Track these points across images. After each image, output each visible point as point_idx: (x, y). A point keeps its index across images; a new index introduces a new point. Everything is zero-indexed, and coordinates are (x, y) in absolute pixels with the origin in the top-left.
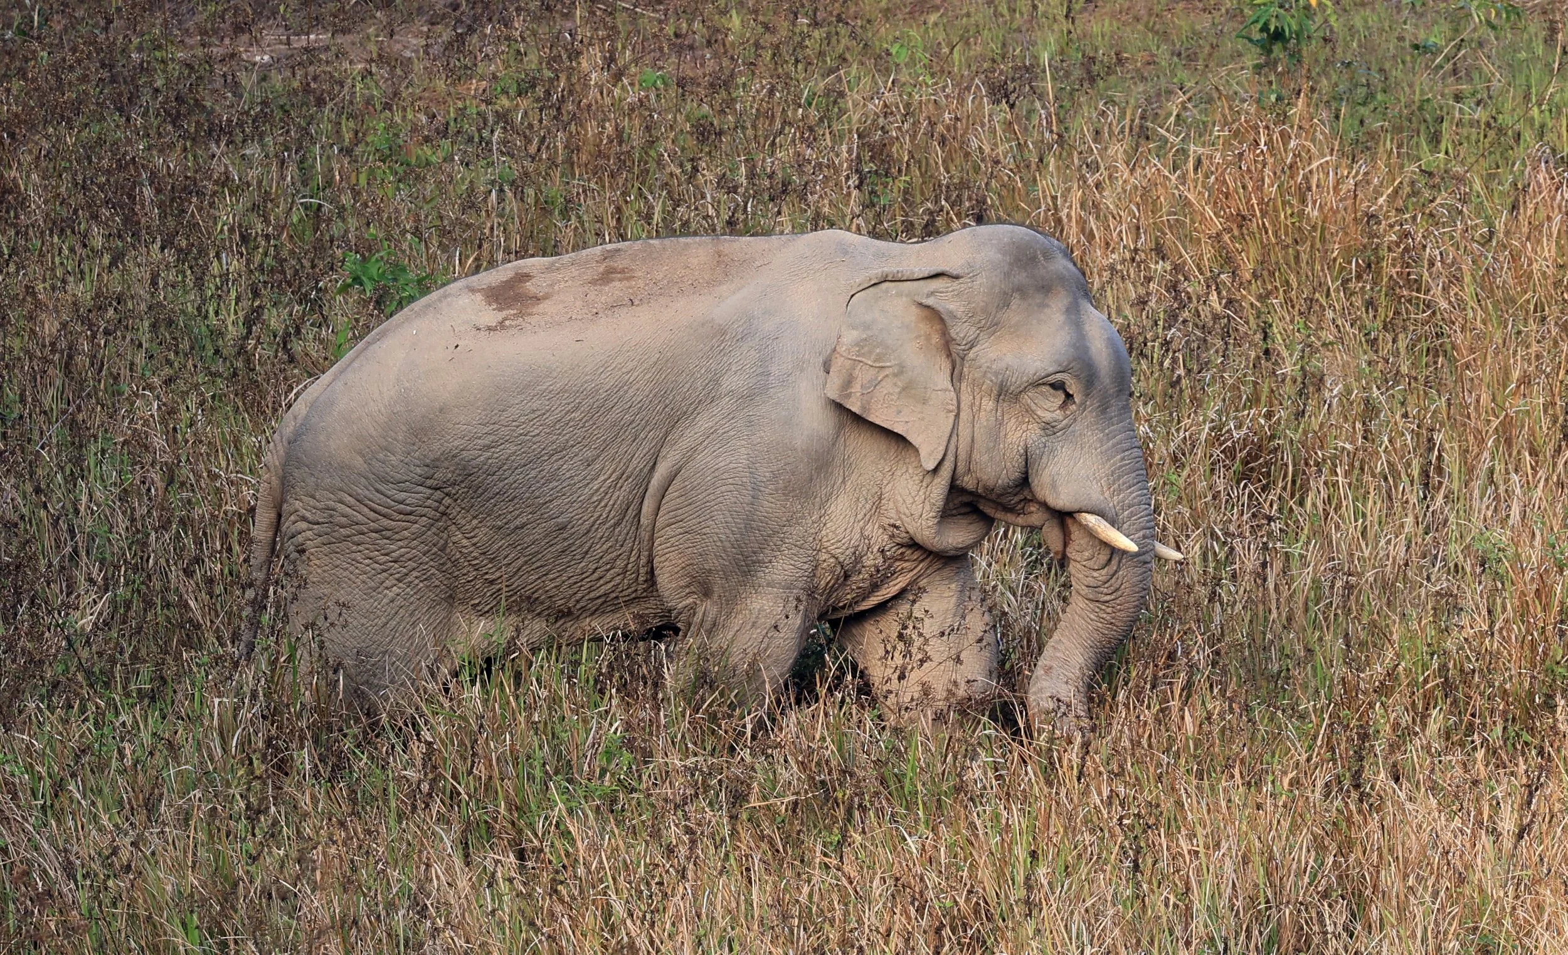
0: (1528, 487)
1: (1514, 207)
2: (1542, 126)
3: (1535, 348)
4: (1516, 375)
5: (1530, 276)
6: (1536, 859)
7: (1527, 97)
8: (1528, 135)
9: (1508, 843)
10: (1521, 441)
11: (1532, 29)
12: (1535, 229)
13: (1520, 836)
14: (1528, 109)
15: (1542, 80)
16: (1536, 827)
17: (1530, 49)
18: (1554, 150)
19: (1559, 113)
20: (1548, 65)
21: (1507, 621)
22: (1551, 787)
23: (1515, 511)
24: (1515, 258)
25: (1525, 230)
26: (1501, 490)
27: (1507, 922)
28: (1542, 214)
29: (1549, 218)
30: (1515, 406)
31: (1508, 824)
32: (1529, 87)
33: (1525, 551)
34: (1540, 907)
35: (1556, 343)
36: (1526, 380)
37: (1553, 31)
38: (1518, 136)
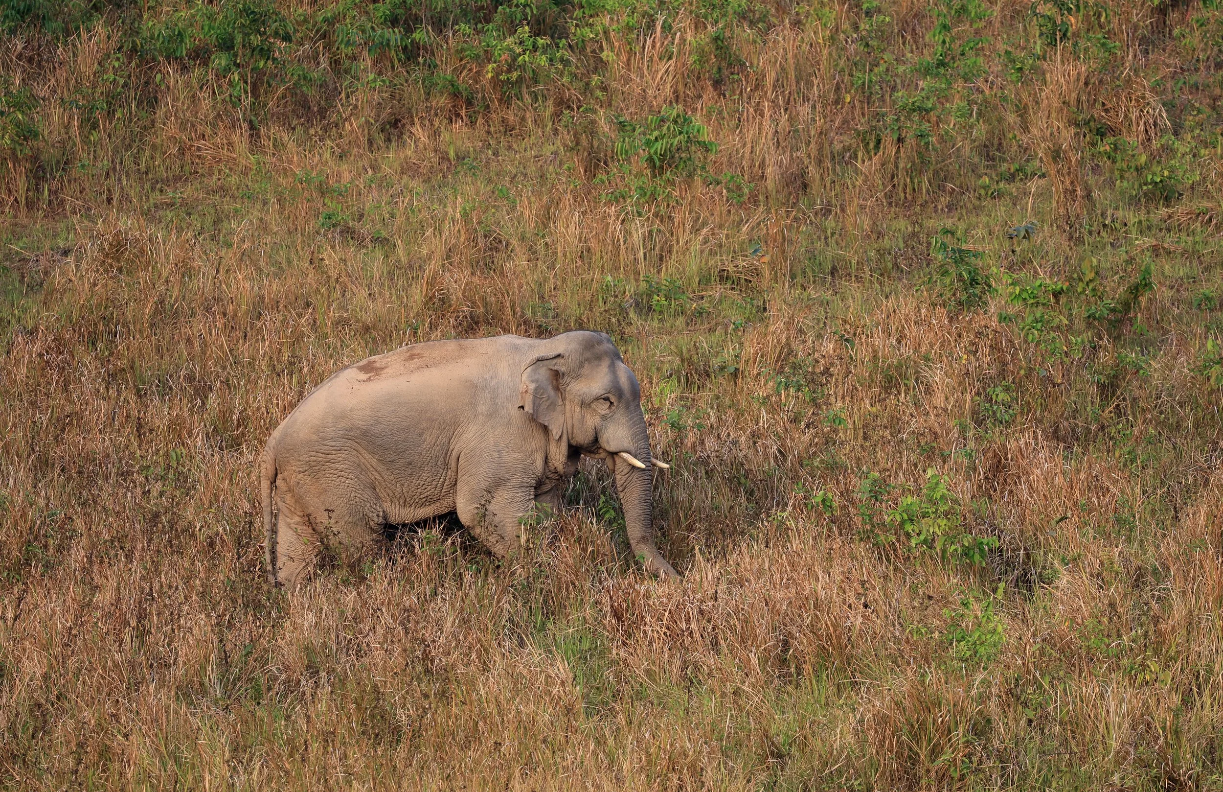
0: (17, 471)
1: (8, 352)
2: (19, 317)
3: (18, 412)
4: (10, 423)
5: (16, 382)
6: (22, 629)
7: (12, 305)
8: (13, 321)
9: (10, 623)
10: (13, 451)
11: (14, 277)
12: (17, 362)
13: (15, 620)
14: (13, 311)
15: (18, 298)
16: (22, 616)
17: (13, 284)
18: (24, 328)
19: (26, 311)
20: (21, 292)
21: (8, 528)
22: (28, 598)
23: (11, 481)
24: (9, 373)
25: (13, 361)
26: (5, 473)
27: (10, 657)
28: (20, 355)
29: (23, 357)
30: (10, 437)
31: (10, 615)
32: (13, 301)
33: (15, 498)
34: (24, 650)
35: (27, 410)
36: (14, 425)
37: (23, 277)
38: (9, 322)
